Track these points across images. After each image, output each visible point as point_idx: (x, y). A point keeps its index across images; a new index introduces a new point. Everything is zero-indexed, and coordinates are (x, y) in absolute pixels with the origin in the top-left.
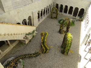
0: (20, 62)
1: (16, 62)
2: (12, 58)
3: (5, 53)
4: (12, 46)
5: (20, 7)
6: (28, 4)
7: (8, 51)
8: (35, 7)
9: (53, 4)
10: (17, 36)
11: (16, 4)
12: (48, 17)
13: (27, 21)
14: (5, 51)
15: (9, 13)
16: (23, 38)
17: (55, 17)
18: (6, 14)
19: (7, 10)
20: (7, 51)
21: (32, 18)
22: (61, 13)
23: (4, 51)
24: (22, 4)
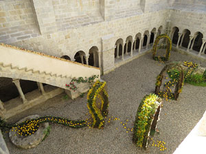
0: (43, 127)
1: (38, 124)
2: (37, 115)
3: (31, 104)
4: (46, 96)
5: (73, 28)
6: (92, 23)
7: (38, 103)
8: (108, 30)
9: (167, 28)
10: (52, 78)
11: (67, 22)
12: (147, 55)
13: (87, 55)
14: (32, 101)
15: (49, 36)
16: (64, 85)
17: (162, 58)
18: (42, 36)
19: (46, 31)
20: (35, 102)
21: (99, 51)
22: (183, 50)
23: (30, 100)
24: (80, 22)
